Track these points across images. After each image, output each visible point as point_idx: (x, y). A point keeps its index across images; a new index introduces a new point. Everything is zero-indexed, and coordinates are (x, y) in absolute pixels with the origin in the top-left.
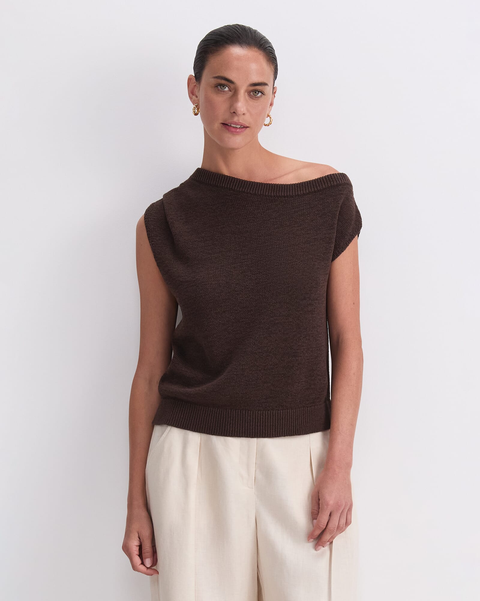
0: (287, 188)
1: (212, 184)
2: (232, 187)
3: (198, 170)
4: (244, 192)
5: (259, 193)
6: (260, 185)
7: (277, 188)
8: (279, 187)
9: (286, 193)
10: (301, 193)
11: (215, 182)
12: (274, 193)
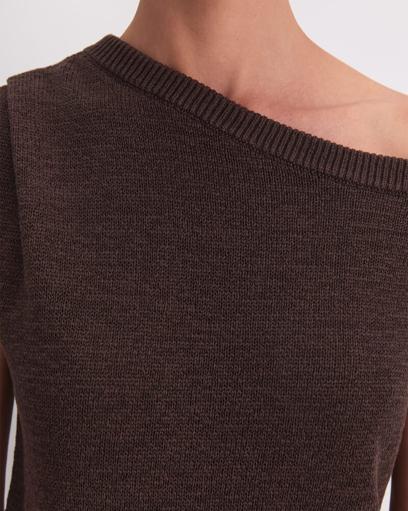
0: (349, 159)
1: (149, 90)
2: (204, 113)
3: (110, 41)
4: (233, 136)
5: (273, 150)
6: (278, 131)
7: (323, 151)
8: (330, 150)
9: (342, 170)
10: (381, 186)
11: (158, 87)
12: (311, 162)
